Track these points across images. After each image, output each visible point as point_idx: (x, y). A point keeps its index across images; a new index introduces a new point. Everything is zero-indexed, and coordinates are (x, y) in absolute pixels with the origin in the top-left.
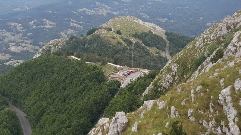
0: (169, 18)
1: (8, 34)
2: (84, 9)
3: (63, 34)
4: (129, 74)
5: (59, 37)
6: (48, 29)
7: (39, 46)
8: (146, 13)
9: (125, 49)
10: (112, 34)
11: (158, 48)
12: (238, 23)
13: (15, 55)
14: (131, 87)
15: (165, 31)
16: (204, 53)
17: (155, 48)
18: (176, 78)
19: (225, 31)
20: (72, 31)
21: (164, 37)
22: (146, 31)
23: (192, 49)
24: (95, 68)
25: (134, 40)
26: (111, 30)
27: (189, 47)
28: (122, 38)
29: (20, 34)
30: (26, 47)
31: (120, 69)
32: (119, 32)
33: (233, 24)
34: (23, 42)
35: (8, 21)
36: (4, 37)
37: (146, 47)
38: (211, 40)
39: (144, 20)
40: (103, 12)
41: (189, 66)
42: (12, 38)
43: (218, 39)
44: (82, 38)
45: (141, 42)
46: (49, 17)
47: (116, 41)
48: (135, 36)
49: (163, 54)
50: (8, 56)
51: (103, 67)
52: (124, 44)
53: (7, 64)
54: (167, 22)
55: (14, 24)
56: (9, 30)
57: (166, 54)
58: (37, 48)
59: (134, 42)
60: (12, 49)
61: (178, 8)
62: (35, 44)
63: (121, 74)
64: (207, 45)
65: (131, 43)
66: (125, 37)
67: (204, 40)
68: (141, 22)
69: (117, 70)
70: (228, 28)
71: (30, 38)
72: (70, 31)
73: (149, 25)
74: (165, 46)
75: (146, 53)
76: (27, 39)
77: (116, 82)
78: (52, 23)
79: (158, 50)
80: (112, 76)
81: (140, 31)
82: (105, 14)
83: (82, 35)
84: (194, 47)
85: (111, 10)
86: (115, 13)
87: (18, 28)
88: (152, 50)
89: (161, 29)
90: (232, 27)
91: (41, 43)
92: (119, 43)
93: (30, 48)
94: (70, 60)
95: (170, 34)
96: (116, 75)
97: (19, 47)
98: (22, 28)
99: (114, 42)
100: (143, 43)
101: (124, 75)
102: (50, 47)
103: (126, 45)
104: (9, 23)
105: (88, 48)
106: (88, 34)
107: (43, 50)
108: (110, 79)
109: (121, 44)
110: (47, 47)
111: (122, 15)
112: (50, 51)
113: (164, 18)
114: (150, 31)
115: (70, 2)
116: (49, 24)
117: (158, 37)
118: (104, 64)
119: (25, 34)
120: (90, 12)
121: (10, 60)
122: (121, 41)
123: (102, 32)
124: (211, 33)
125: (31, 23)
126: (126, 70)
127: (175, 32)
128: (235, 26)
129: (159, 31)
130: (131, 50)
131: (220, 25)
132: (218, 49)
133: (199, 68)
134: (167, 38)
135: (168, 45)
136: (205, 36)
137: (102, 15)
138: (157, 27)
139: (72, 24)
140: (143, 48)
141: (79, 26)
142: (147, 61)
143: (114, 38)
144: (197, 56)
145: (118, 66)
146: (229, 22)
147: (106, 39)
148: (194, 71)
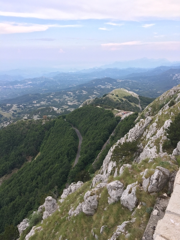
0: (140, 89)
1: (67, 97)
2: (100, 86)
3: (90, 97)
4: (124, 114)
5: (90, 98)
6: (84, 95)
7: (80, 102)
8: (129, 87)
9: (120, 103)
10: (114, 96)
11: (135, 103)
12: (179, 90)
13: (70, 106)
14: (127, 119)
15: (138, 95)
16: (163, 103)
17: (134, 103)
18: (151, 113)
19: (173, 93)
20: (95, 96)
21: (138, 98)
22: (130, 95)
23: (158, 101)
24: (109, 111)
25: (124, 99)
26: (114, 95)
27: (157, 100)
28: (119, 98)
29: (72, 97)
30: (75, 103)
31: (120, 112)
32: (117, 96)
33: (177, 90)
34: (73, 101)
35: (67, 91)
36: (65, 98)
37: (130, 103)
38: (167, 97)
39: (129, 90)
40: (109, 87)
41: (157, 108)
42: (69, 99)
43: (170, 96)
44: (101, 98)
45: (127, 100)
46: (85, 89)
47: (116, 100)
48: (125, 97)
49: (137, 106)
50: (67, 107)
51: (112, 111)
52: (120, 101)
53: (68, 110)
54: (138, 91)
55: (70, 93)
56: (67, 95)
57: (139, 106)
58: (79, 103)
59: (124, 100)
60: (69, 104)
61: (144, 84)
62: (78, 101)
63: (120, 114)
64: (165, 99)
65: (123, 101)
66: (120, 98)
67: (163, 97)
68: (127, 91)
69: (119, 112)
70: (175, 92)
71: (77, 99)
72: (94, 96)
73: (131, 93)
74: (138, 102)
75: (129, 105)
76: (75, 99)
77: (119, 117)
78: (86, 92)
79: (135, 104)
80: (116, 115)
81: (127, 95)
82: (109, 88)
83: (100, 97)
84: (159, 100)
85: (112, 86)
86: (114, 87)
87: (71, 95)
88: (132, 104)
89: (136, 94)
90: (176, 91)
91: (81, 101)
92: (117, 101)
93: (76, 103)
94: (97, 108)
95: (141, 97)
96: (119, 114)
97: (72, 103)
98: (73, 94)
99: (115, 100)
100: (128, 100)
101: (122, 114)
102: (87, 103)
103: (120, 102)
104: (67, 92)
105: (103, 103)
106: (103, 97)
107: (84, 104)
108: (116, 116)
109: (118, 101)
110: (85, 102)
111: (118, 88)
112: (86, 104)
113: (137, 89)
114: (131, 95)
115: (94, 83)
116: (85, 93)
117: (135, 98)
118: (113, 109)
119: (74, 97)
120: (103, 87)
121: (68, 108)
122: (118, 100)
123: (110, 96)
124: (167, 94)
125: (77, 92)
126: (123, 112)
127: (143, 96)
128: (178, 91)
129: (135, 95)
130: (123, 104)
131: (171, 90)
132: (170, 101)
133: (162, 109)
134: (140, 99)
135: (140, 101)
136: (164, 95)
137: (108, 88)
138: (134, 93)
139: (95, 93)
140: (128, 103)
141: (98, 93)
142: (130, 109)
143: (115, 98)
144: (160, 104)
145: (119, 110)
146: (175, 89)
147: (112, 99)
148: (159, 110)
